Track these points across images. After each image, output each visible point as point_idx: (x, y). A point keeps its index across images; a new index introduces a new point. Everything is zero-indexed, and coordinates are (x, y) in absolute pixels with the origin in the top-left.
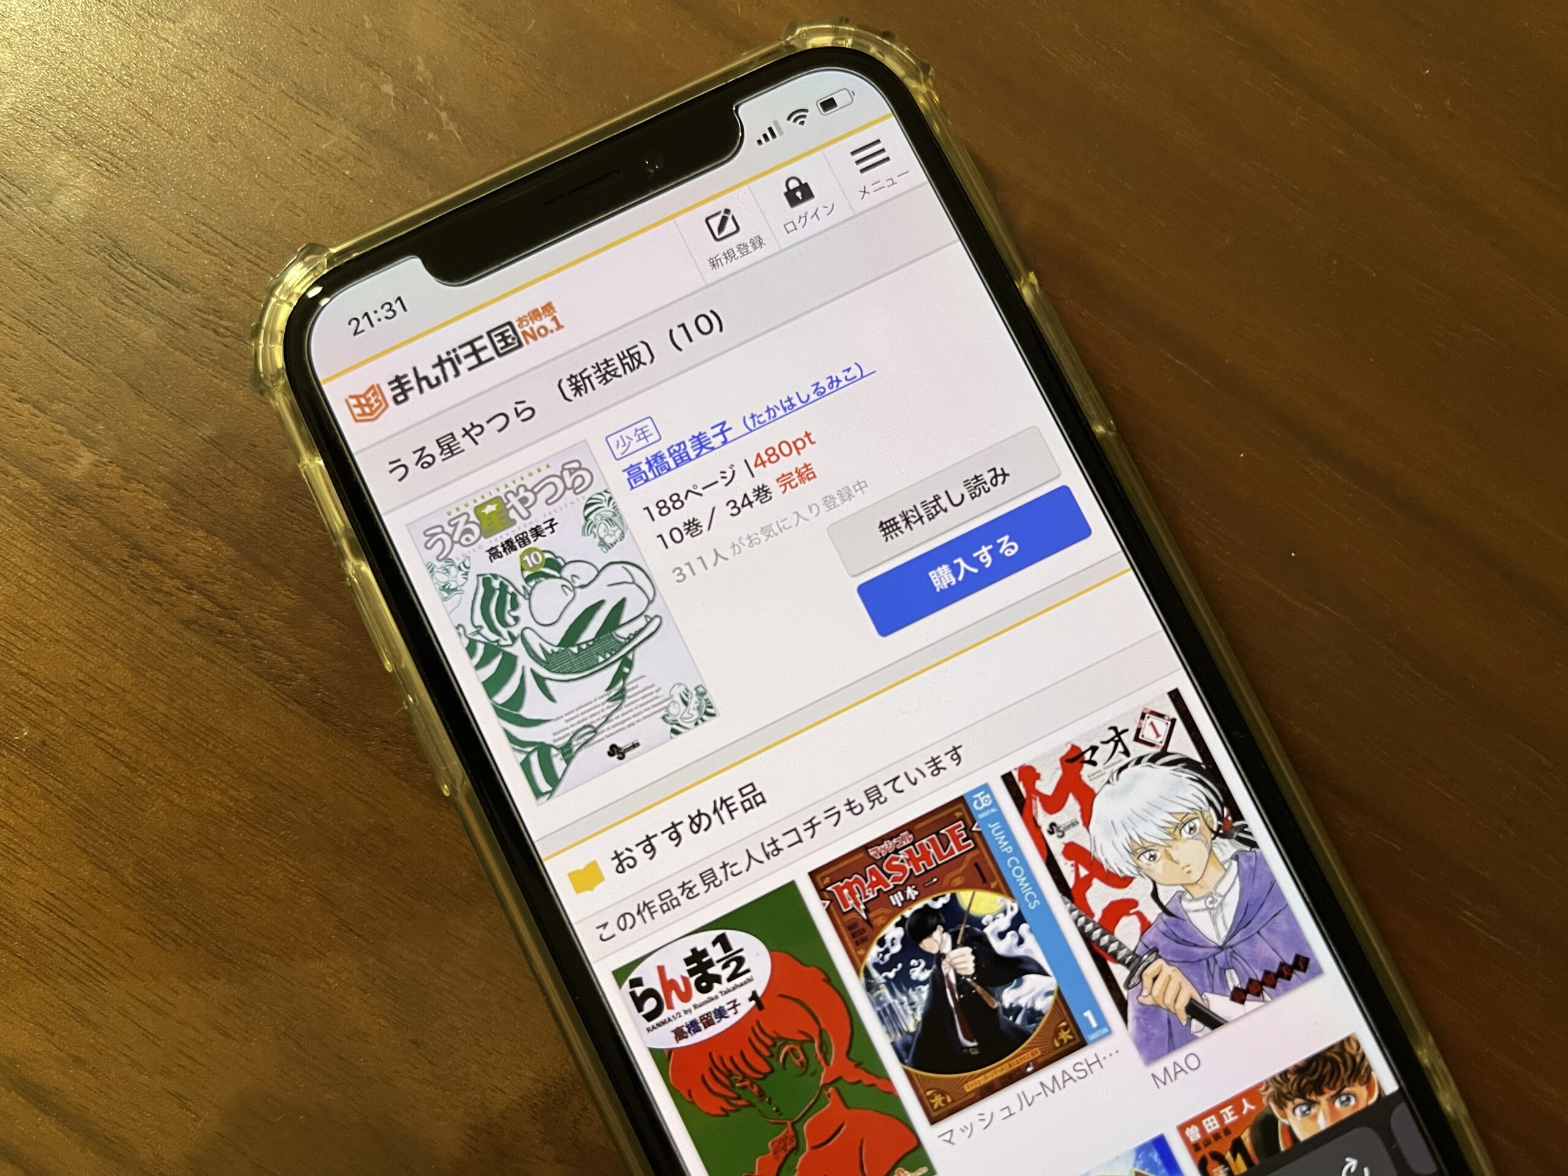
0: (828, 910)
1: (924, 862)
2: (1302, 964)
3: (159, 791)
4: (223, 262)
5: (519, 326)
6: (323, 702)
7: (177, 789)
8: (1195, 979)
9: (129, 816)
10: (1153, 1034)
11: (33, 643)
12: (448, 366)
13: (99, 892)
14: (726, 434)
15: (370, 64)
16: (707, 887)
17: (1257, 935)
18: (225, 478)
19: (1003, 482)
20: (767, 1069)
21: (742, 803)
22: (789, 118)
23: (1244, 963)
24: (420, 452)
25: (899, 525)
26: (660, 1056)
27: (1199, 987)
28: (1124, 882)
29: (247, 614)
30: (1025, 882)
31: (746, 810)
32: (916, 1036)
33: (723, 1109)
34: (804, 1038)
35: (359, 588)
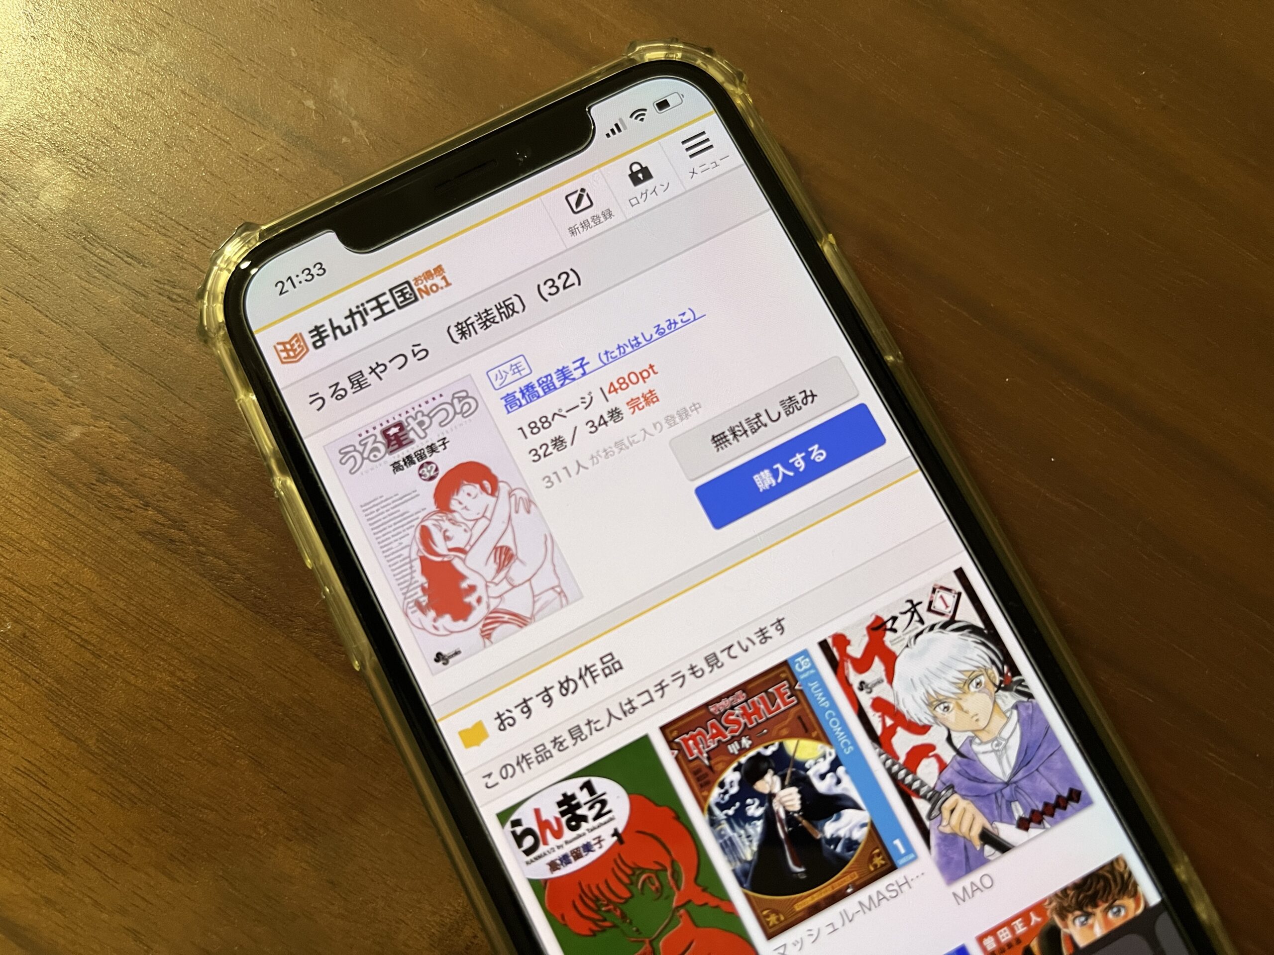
0: (677, 758)
1: (756, 716)
2: (1076, 796)
3: (119, 673)
4: (176, 243)
5: (415, 284)
6: (255, 597)
7: (133, 672)
8: (986, 811)
9: (93, 695)
10: (952, 858)
11: (17, 553)
12: (357, 317)
13: (68, 759)
14: (585, 367)
15: (295, 85)
16: (574, 741)
17: (1036, 773)
18: (176, 415)
19: (812, 401)
20: (627, 895)
21: (603, 670)
22: (631, 116)
23: (1026, 796)
24: (334, 387)
25: (727, 438)
26: (538, 886)
27: (990, 817)
28: (923, 729)
29: (192, 526)
30: (841, 731)
31: (606, 676)
32: (753, 863)
33: (591, 930)
34: (658, 867)
35: (285, 499)
